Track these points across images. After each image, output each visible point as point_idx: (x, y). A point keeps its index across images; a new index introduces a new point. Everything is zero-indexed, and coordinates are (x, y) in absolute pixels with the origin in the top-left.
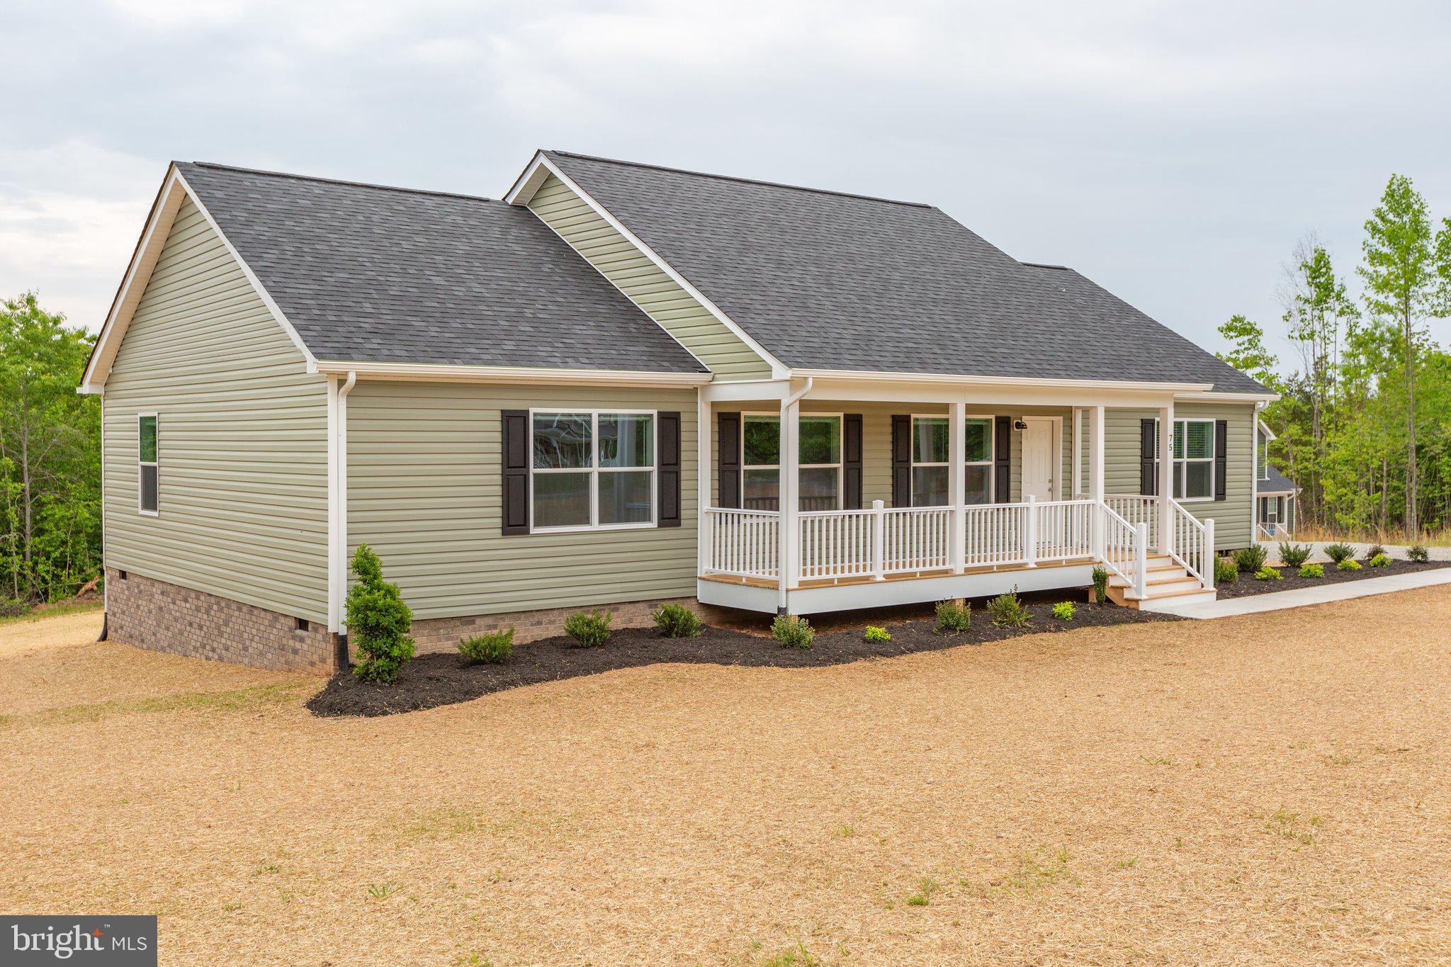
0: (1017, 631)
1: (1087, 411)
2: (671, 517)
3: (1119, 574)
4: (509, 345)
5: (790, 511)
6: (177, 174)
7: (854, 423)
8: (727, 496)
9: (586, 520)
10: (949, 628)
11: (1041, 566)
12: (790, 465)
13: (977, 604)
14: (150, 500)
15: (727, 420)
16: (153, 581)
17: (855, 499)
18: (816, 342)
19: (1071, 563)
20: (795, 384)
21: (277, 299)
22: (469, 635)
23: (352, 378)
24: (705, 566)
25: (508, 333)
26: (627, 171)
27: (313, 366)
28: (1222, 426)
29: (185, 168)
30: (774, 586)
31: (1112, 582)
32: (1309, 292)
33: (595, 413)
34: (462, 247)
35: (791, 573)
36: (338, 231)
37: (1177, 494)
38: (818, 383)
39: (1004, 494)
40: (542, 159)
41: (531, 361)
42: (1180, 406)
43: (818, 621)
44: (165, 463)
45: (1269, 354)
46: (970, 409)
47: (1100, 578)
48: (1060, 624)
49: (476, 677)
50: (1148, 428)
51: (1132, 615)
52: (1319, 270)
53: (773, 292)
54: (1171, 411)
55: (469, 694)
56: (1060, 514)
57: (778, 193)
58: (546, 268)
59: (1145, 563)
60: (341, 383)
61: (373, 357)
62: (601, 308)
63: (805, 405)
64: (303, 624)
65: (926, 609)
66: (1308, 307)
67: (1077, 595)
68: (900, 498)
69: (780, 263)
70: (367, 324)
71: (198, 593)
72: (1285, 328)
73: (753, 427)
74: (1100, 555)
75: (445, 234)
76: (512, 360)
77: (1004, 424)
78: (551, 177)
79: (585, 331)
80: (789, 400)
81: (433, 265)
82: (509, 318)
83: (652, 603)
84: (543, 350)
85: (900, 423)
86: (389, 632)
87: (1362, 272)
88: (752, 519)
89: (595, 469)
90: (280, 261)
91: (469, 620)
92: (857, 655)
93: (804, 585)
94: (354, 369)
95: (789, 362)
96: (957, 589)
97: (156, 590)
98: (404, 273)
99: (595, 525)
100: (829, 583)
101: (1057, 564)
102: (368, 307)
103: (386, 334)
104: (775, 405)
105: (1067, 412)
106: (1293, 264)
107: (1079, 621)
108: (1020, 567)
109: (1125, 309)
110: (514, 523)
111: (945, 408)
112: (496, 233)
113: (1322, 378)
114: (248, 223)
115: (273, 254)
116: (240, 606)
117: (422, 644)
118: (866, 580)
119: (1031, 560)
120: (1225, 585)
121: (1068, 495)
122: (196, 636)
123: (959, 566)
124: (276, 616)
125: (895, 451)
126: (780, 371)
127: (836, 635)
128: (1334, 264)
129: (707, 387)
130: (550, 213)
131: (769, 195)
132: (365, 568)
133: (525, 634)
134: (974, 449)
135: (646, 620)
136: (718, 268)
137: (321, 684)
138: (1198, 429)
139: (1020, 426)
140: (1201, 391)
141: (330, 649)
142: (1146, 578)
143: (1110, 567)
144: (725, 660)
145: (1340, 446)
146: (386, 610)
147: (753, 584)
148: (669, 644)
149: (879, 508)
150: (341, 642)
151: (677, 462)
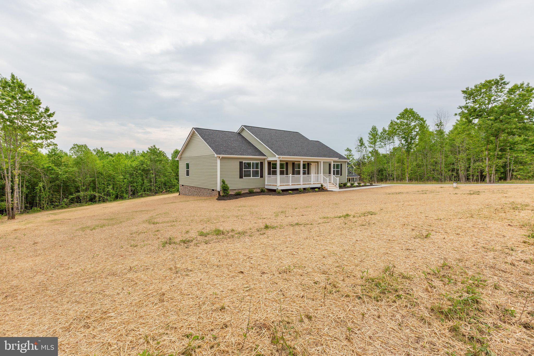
0: (310, 192)
1: (320, 162)
2: (262, 176)
3: (325, 185)
4: (240, 153)
5: (278, 176)
6: (194, 129)
7: (287, 164)
8: (269, 174)
9: (250, 177)
10: (300, 192)
11: (313, 184)
12: (278, 170)
13: (304, 189)
14: (188, 174)
15: (269, 163)
16: (188, 186)
17: (287, 174)
18: (282, 152)
19: (318, 184)
20: (279, 158)
21: (210, 147)
22: (237, 191)
23: (221, 157)
24: (266, 183)
25: (240, 151)
26: (254, 128)
27: (216, 155)
28: (341, 165)
29: (195, 128)
30: (276, 186)
31: (324, 186)
32: (359, 144)
33: (252, 162)
34: (232, 139)
35: (279, 184)
36: (216, 137)
37: (334, 174)
38: (282, 158)
39: (308, 174)
40: (243, 127)
41: (243, 155)
42: (334, 162)
43: (283, 191)
44: (190, 169)
45: (353, 154)
46: (303, 162)
47: (322, 186)
48: (316, 191)
49: (237, 197)
50: (330, 165)
51: (327, 190)
52: (361, 140)
53: (276, 145)
54: (333, 162)
55: (237, 198)
56: (316, 177)
57: (276, 131)
58: (244, 142)
59: (328, 184)
60: (219, 158)
61: (223, 154)
62: (252, 148)
63: (280, 161)
64: (213, 190)
65: (297, 190)
66: (359, 147)
67: (319, 188)
68: (293, 174)
69: (276, 141)
70: (222, 150)
71: (196, 187)
72: (356, 150)
73: (273, 164)
74: (322, 183)
75: (229, 137)
76: (241, 155)
77: (308, 164)
78: (244, 129)
79: (250, 151)
80: (278, 160)
81: (229, 142)
82: (240, 149)
83: (259, 188)
84: (245, 153)
85: (293, 164)
86: (227, 190)
87: (368, 141)
88: (272, 177)
89: (252, 170)
90: (209, 141)
91: (235, 190)
92: (288, 194)
93: (280, 185)
94: (221, 156)
95: (278, 155)
96: (301, 187)
97: (189, 187)
98: (225, 143)
99: (252, 177)
100: (284, 185)
101: (316, 184)
102: (222, 148)
103: (225, 151)
104: (276, 161)
105: (318, 162)
106: (357, 139)
107: (318, 191)
108: (310, 184)
109: (327, 147)
110: (241, 177)
111: (300, 161)
112: (236, 137)
113: (364, 158)
114: (204, 136)
115: (208, 140)
116: (203, 188)
117: (231, 193)
118: (289, 185)
119: (312, 183)
120: (340, 187)
121: (318, 174)
122: (195, 193)
123: (302, 183)
124: (209, 189)
125: (293, 168)
126: (277, 156)
127: (285, 193)
128: (363, 139)
129: (267, 158)
130: (244, 134)
131: (274, 131)
132: (223, 182)
133: (243, 192)
134: (304, 168)
135: (259, 191)
136: (268, 142)
137: (217, 197)
138: (338, 165)
139: (311, 164)
140: (336, 159)
141: (218, 193)
142: (328, 186)
143: (323, 184)
144: (270, 195)
145: (364, 169)
146: (226, 187)
147: (273, 185)
148: (262, 193)
149: (291, 175)
150: (219, 192)
151: (263, 169)
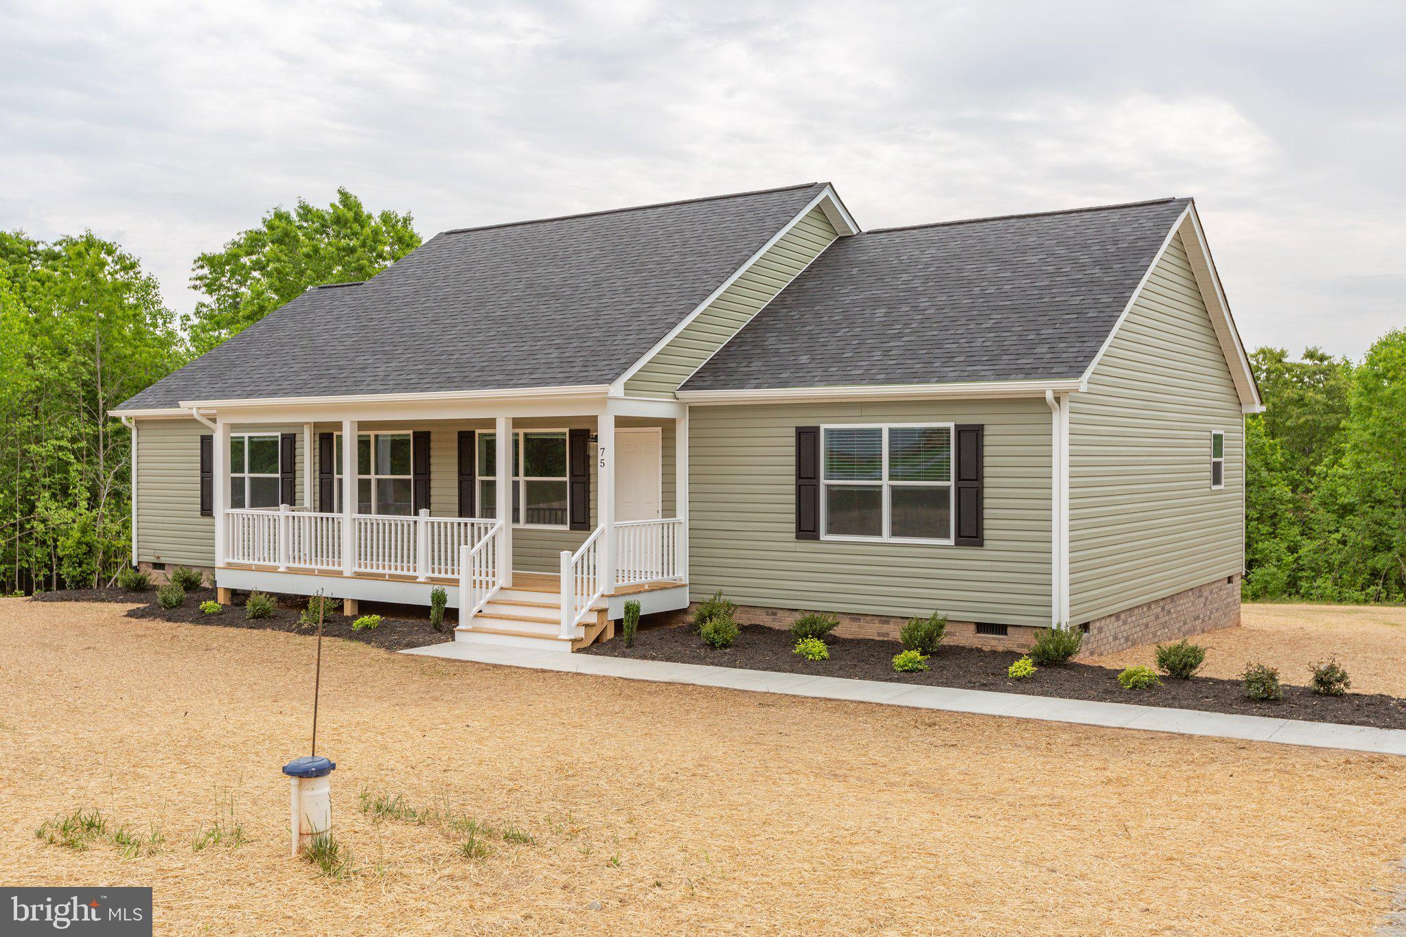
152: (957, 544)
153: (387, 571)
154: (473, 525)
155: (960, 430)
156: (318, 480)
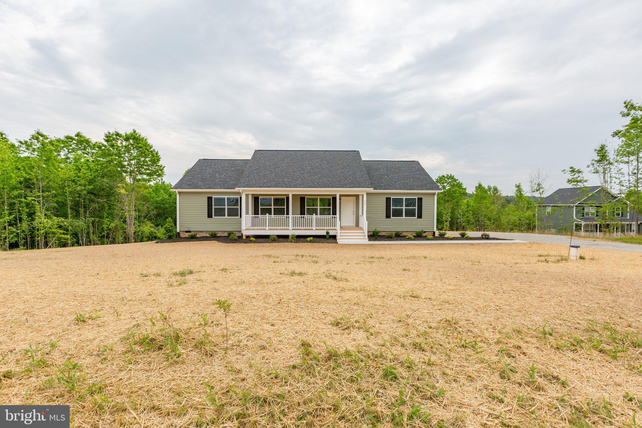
152: (418, 218)
153: (303, 228)
154: (304, 217)
155: (418, 198)
156: (253, 208)
